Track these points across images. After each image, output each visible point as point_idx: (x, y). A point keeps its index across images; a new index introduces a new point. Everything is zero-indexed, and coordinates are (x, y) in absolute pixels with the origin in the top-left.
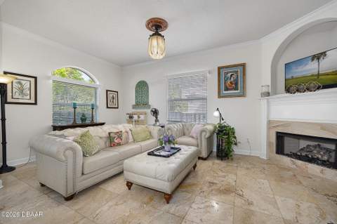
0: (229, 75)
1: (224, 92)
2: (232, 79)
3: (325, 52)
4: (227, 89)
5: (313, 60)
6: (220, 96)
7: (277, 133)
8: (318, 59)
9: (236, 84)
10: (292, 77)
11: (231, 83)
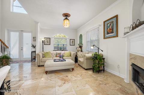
0: (109, 24)
1: (107, 35)
2: (110, 27)
4: (108, 33)
6: (104, 38)
9: (113, 29)
11: (110, 29)
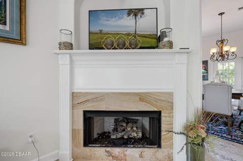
3: (143, 9)
5: (129, 14)
7: (85, 112)
8: (136, 15)
10: (101, 31)
